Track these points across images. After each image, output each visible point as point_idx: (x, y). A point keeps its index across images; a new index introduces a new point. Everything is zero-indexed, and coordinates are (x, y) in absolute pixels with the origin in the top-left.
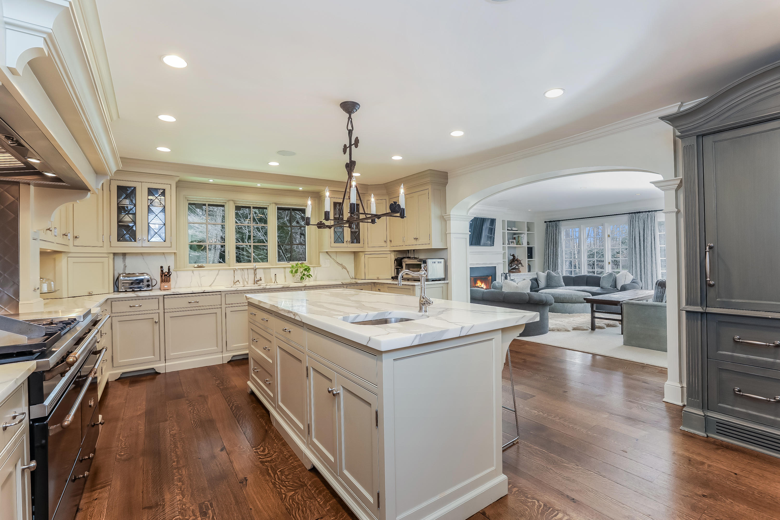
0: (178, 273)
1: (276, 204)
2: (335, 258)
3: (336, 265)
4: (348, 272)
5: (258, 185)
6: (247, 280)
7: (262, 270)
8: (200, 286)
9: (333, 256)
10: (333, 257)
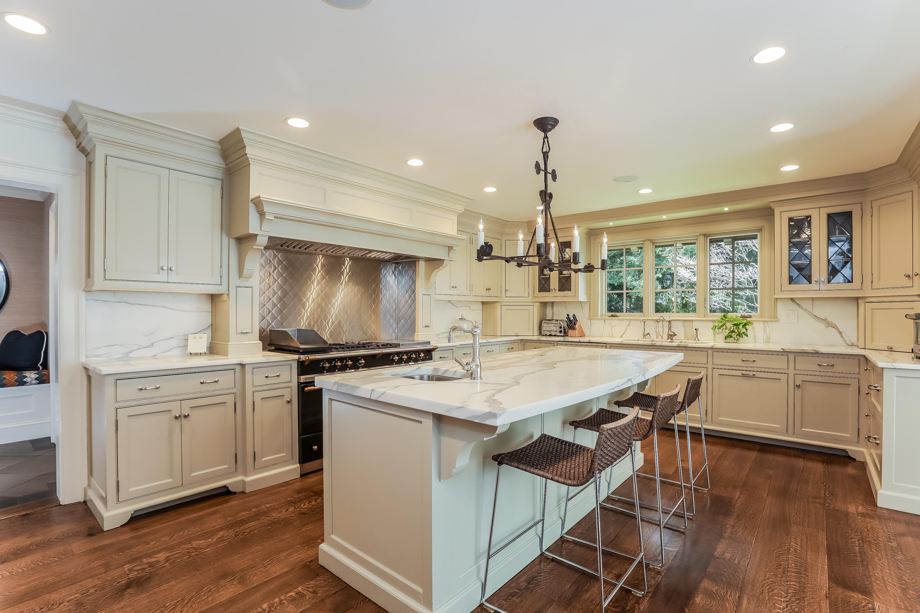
0: (593, 321)
1: (706, 236)
2: (810, 309)
3: (812, 320)
4: (840, 333)
5: (663, 217)
6: (661, 334)
7: (681, 323)
8: (611, 336)
9: (807, 305)
10: (804, 307)
